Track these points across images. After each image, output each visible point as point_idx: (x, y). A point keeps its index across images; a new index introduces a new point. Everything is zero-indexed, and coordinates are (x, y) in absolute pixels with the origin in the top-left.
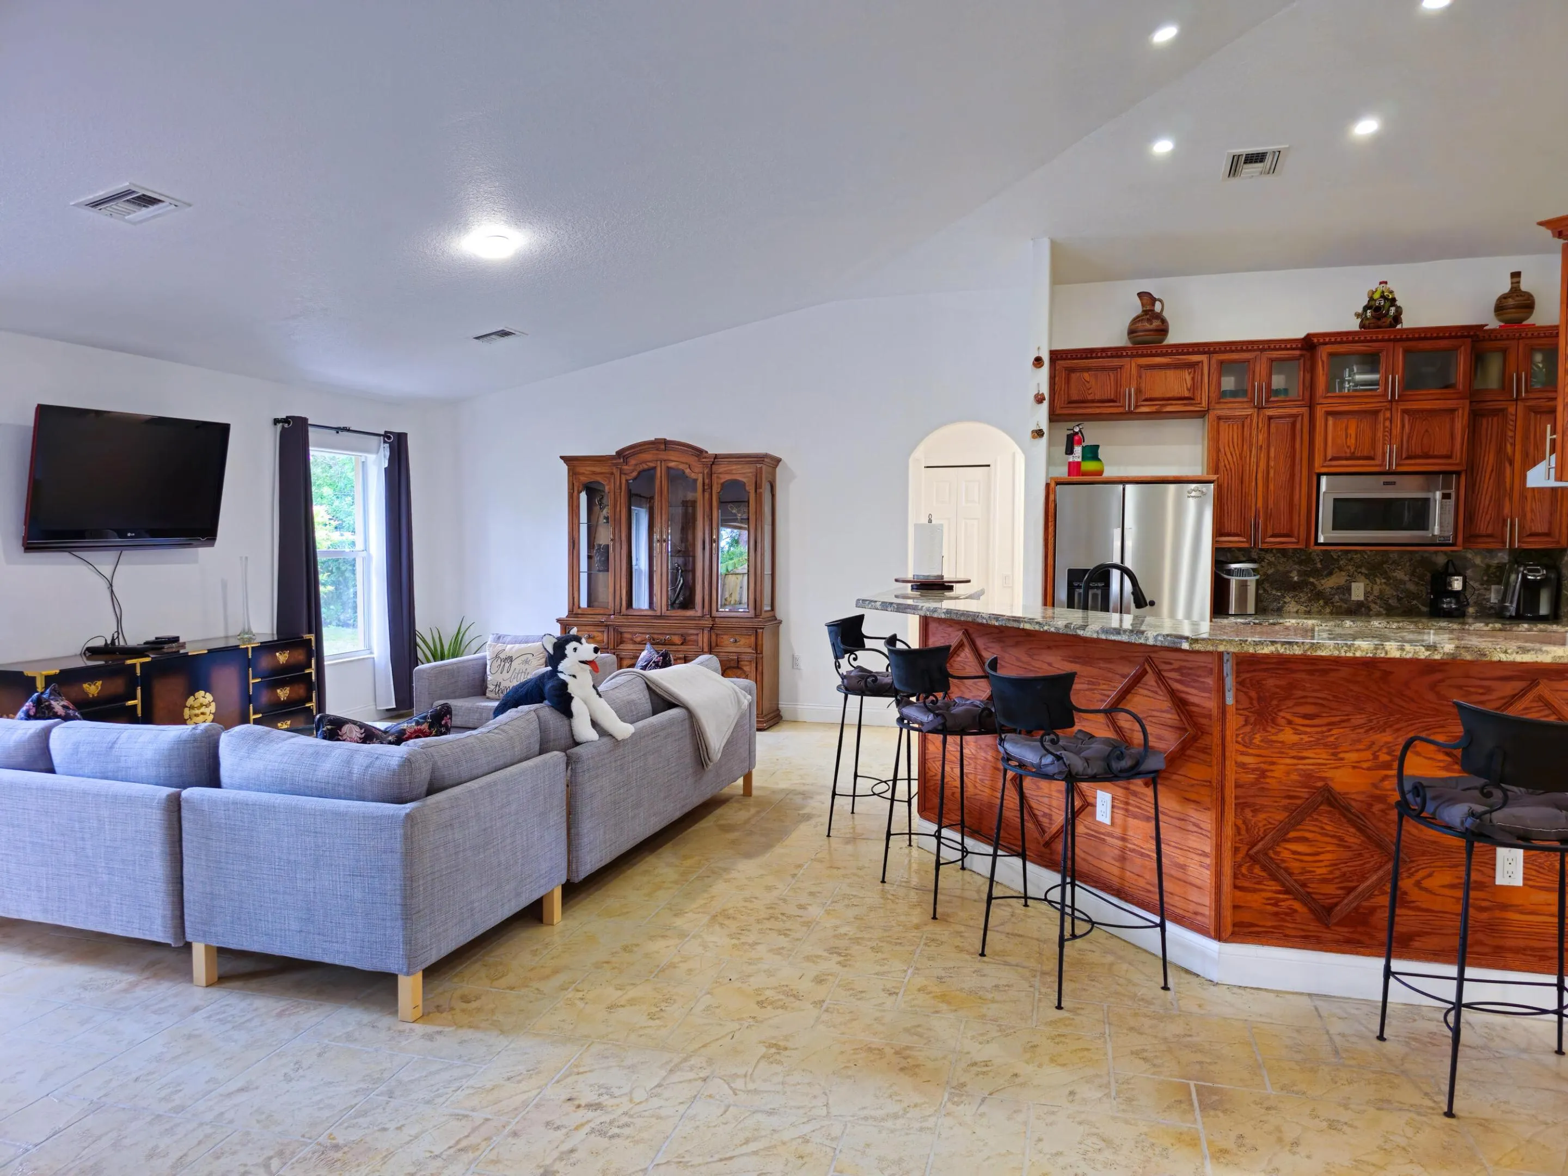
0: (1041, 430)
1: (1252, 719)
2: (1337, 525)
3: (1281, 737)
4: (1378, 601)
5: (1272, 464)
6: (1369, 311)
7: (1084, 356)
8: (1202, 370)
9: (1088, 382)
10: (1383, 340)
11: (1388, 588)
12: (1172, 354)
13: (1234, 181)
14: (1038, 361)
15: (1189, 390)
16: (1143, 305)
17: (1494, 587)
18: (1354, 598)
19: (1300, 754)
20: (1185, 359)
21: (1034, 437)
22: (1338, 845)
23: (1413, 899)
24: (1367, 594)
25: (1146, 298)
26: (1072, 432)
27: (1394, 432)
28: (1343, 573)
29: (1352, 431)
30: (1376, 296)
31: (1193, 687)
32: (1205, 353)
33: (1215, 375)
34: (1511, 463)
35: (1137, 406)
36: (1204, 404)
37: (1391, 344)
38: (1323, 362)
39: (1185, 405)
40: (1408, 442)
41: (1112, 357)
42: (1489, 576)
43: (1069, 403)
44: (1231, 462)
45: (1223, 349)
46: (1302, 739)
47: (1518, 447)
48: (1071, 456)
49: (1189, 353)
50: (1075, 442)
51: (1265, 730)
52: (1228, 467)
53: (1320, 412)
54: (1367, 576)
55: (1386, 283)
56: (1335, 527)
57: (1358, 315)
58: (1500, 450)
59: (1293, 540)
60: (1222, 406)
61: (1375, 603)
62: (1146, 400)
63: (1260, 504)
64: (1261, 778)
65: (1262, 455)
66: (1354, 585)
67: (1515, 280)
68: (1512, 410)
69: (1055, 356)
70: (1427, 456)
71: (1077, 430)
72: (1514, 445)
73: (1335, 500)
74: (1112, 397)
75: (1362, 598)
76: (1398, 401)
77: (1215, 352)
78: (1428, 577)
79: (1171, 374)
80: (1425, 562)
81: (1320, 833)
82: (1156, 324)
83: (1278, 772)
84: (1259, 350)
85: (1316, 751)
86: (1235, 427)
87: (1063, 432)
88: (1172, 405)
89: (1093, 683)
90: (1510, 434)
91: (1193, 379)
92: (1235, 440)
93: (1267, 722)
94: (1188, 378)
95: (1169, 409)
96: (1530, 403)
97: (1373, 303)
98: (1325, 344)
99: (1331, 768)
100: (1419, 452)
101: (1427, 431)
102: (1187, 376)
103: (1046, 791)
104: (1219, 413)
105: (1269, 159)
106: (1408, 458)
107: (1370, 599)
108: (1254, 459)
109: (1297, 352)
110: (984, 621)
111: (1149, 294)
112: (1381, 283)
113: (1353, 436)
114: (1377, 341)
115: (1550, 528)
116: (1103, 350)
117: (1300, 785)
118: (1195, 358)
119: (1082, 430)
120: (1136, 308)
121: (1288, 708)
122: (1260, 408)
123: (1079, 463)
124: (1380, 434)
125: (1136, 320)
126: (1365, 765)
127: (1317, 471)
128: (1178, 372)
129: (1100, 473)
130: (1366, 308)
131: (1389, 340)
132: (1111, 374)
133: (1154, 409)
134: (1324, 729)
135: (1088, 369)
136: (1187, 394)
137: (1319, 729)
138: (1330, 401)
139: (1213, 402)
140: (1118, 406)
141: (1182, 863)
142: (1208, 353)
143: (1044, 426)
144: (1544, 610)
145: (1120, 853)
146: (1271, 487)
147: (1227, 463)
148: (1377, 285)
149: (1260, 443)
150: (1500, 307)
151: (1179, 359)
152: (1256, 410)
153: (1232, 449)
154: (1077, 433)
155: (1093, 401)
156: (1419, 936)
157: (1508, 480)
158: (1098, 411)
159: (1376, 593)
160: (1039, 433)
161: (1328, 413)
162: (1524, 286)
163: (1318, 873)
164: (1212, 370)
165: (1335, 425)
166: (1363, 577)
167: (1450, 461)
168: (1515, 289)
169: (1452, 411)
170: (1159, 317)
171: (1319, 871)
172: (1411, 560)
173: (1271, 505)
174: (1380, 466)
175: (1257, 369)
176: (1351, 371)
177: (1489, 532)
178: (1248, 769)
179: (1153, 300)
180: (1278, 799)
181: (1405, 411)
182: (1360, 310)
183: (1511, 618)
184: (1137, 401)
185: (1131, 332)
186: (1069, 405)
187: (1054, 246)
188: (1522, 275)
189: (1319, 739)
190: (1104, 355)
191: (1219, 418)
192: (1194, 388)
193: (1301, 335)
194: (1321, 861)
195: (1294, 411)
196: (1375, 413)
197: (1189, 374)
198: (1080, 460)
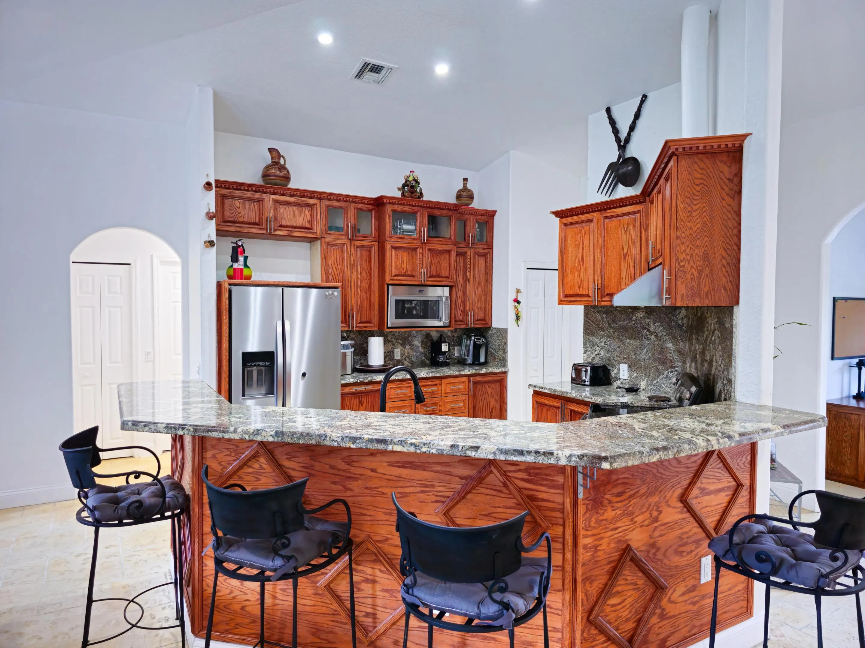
0: (213, 241)
1: (590, 507)
2: (398, 316)
3: (606, 516)
4: (407, 359)
5: (359, 276)
6: (406, 187)
7: (235, 187)
8: (317, 210)
9: (239, 208)
10: (418, 206)
11: (411, 351)
12: (297, 196)
13: (358, 82)
14: (208, 185)
15: (308, 223)
16: (272, 158)
17: (456, 348)
18: (396, 358)
19: (615, 526)
20: (305, 201)
21: (207, 247)
22: (633, 589)
23: (667, 612)
24: (402, 355)
25: (274, 153)
26: (235, 245)
27: (424, 261)
28: (390, 343)
29: (404, 259)
30: (411, 179)
31: (541, 485)
32: (317, 198)
33: (324, 216)
34: (469, 282)
35: (274, 230)
36: (319, 233)
37: (422, 209)
38: (389, 215)
39: (307, 233)
40: (430, 267)
41: (255, 191)
42: (454, 342)
43: (224, 222)
44: (336, 275)
45: (329, 197)
46: (616, 513)
47: (472, 274)
48: (236, 264)
49: (307, 197)
50: (239, 253)
51: (597, 513)
52: (334, 277)
53: (388, 246)
54: (401, 344)
55: (413, 172)
56: (397, 317)
57: (399, 189)
58: (464, 275)
59: (372, 325)
60: (330, 236)
61: (406, 360)
62: (280, 226)
63: (353, 302)
64: (595, 553)
65: (354, 271)
66: (396, 350)
67: (465, 182)
68: (469, 253)
69: (220, 184)
70: (439, 277)
71: (240, 243)
72: (470, 272)
73: (396, 300)
74: (257, 221)
75: (399, 358)
76: (427, 243)
77: (324, 199)
78: (429, 344)
79: (296, 210)
80: (428, 336)
81: (625, 584)
82: (284, 172)
83: (603, 545)
84: (349, 201)
85: (622, 521)
86: (338, 251)
87: (228, 244)
88: (298, 231)
89: (427, 486)
90: (468, 266)
91: (311, 215)
92: (338, 260)
93: (598, 505)
94: (308, 214)
95: (296, 234)
96: (477, 250)
97: (408, 183)
98: (390, 203)
99: (631, 531)
100: (435, 274)
101: (439, 262)
102: (307, 212)
103: (370, 592)
104: (328, 240)
105: (383, 72)
106: (431, 277)
107: (403, 358)
108: (349, 273)
109: (370, 207)
110: (336, 444)
111: (277, 150)
112: (411, 172)
113: (405, 262)
114: (415, 206)
115: (485, 317)
116: (250, 185)
117: (615, 550)
118: (312, 201)
119: (244, 245)
120: (268, 159)
121: (609, 491)
122: (352, 240)
123: (242, 270)
124: (418, 262)
125: (268, 167)
126: (646, 523)
127: (388, 283)
128: (301, 209)
129: (249, 278)
130: (404, 186)
131: (421, 207)
132: (255, 204)
133: (285, 233)
134: (627, 502)
135: (239, 198)
136: (307, 225)
137: (623, 503)
138: (393, 239)
139: (324, 233)
140: (261, 229)
141: (530, 640)
142: (320, 199)
143: (214, 238)
144: (482, 360)
145: (460, 640)
146: (359, 291)
147: (333, 275)
148: (409, 173)
149: (352, 262)
150: (459, 196)
151: (301, 200)
152: (349, 241)
153: (336, 266)
154: (239, 246)
155: (242, 223)
156: (669, 637)
157: (468, 291)
158: (246, 230)
159: (406, 354)
160: (211, 244)
161: (393, 247)
162: (469, 187)
163: (624, 616)
164: (323, 211)
165: (396, 255)
166: (400, 345)
167: (449, 280)
168: (465, 188)
169: (449, 252)
170: (283, 168)
171: (624, 614)
172: (421, 334)
173: (359, 303)
174: (419, 281)
175: (349, 216)
176: (400, 222)
177: (461, 319)
178: (588, 548)
179: (280, 156)
180: (603, 567)
181: (429, 250)
182: (400, 186)
183: (470, 364)
184: (274, 227)
185: (265, 176)
186: (223, 224)
187: (216, 96)
188: (468, 180)
189: (624, 511)
190: (250, 189)
191: (329, 244)
192: (311, 222)
193: (374, 195)
194: (626, 606)
195: (370, 244)
196: (415, 249)
197: (309, 211)
198: (242, 267)
